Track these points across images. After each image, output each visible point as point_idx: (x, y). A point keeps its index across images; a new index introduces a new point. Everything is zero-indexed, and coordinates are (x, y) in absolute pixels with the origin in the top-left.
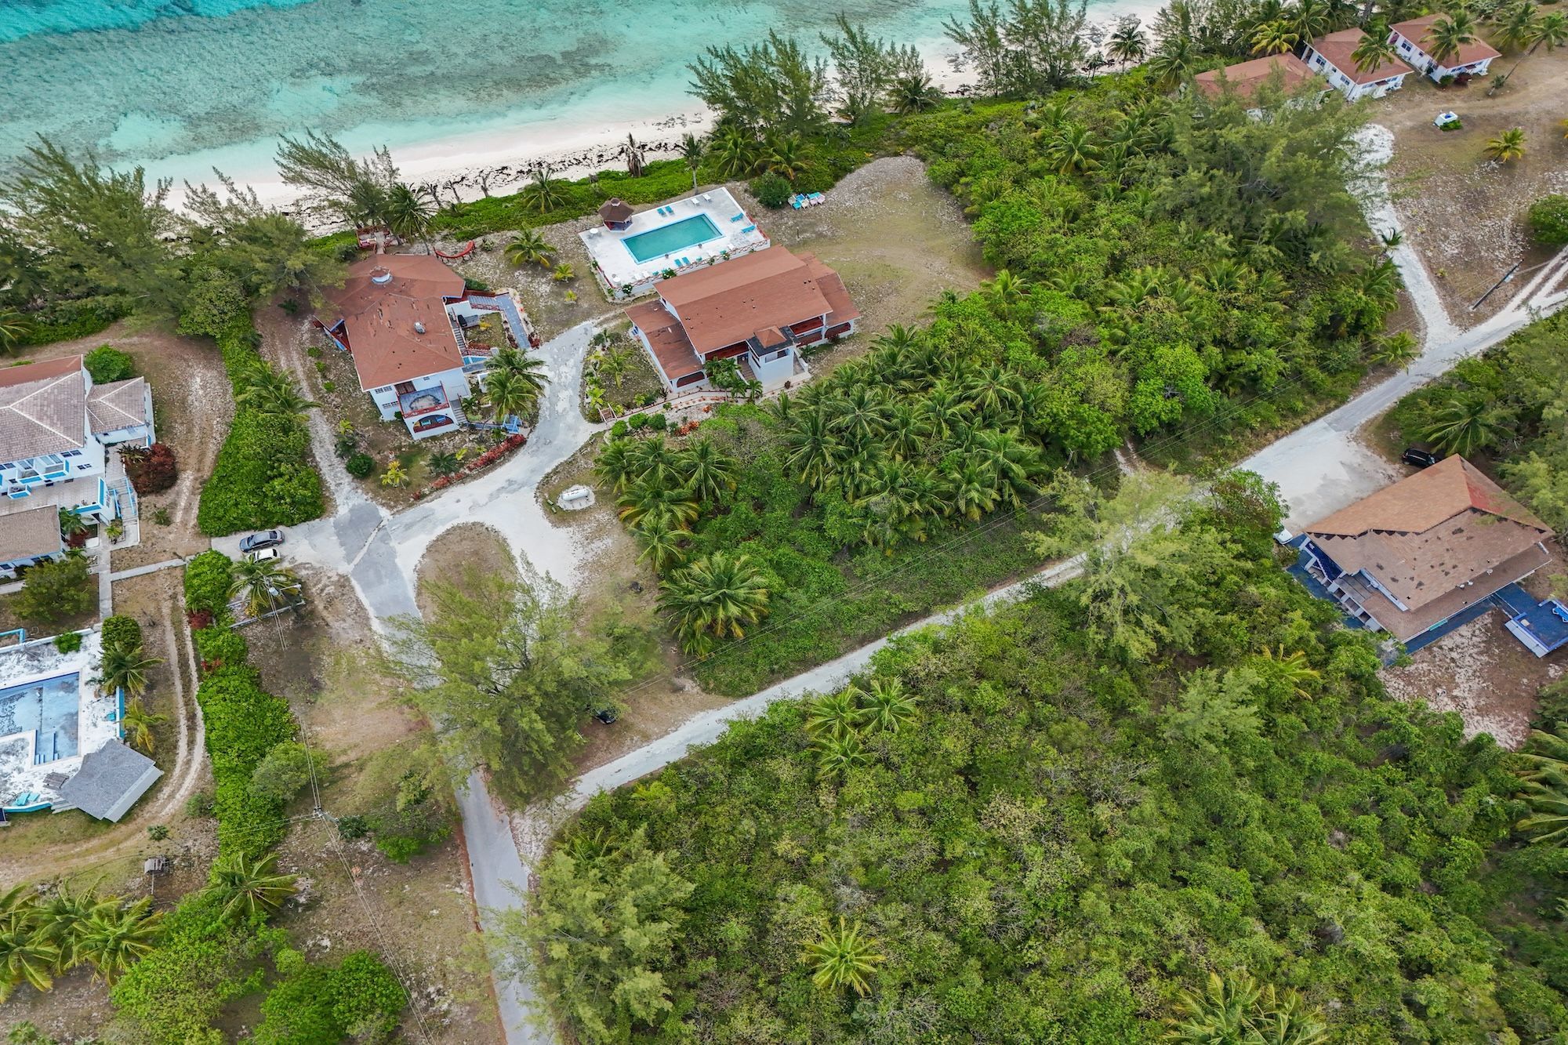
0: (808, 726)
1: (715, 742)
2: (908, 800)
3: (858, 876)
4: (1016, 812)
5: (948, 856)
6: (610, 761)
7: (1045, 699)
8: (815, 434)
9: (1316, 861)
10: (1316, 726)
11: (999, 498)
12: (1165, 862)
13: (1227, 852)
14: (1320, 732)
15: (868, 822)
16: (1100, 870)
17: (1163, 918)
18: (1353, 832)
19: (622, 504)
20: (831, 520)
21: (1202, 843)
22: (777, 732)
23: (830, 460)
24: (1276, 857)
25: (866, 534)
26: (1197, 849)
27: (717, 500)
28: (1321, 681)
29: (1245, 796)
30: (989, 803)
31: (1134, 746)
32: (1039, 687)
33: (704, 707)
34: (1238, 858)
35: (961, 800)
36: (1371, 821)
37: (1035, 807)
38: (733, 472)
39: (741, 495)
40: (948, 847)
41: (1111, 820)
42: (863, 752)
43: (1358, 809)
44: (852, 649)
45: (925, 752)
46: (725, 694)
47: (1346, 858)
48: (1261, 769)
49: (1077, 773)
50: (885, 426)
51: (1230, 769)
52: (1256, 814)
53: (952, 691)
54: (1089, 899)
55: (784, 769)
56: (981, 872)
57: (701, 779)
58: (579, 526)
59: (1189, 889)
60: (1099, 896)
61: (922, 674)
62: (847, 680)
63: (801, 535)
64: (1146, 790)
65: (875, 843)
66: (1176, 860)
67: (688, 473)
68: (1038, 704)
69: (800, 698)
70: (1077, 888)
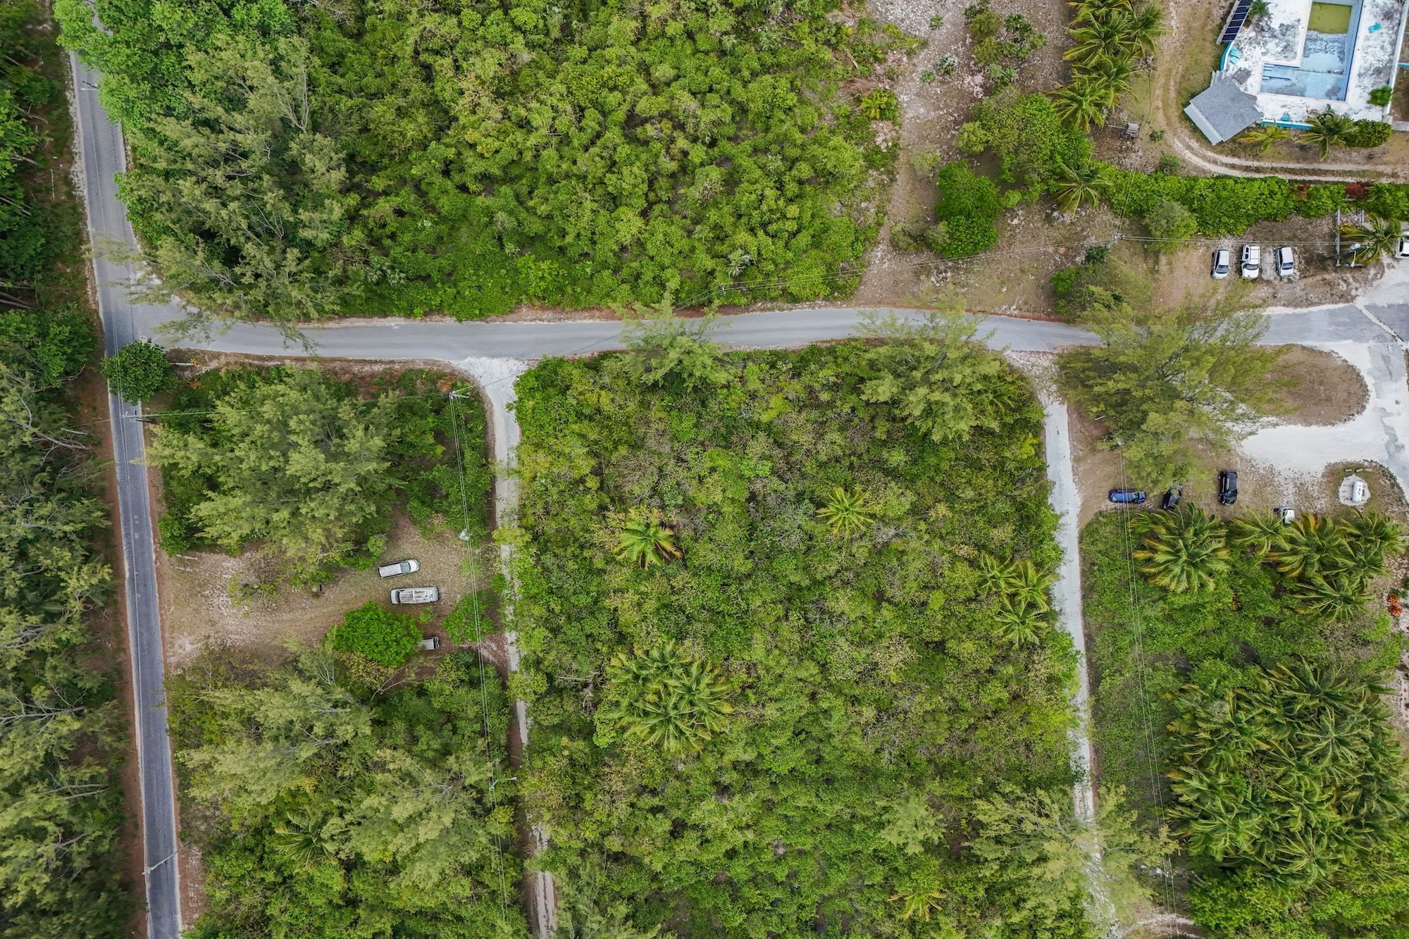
0: (1029, 564)
1: (1050, 501)
2: (937, 600)
3: (898, 544)
4: (894, 660)
5: (884, 604)
6: (1070, 430)
7: (973, 727)
8: (1327, 694)
9: (769, 822)
10: (866, 890)
11: (1181, 799)
12: (815, 731)
13: (803, 773)
14: (860, 891)
15: (933, 568)
16: (830, 686)
17: (779, 705)
18: (779, 860)
19: (1324, 521)
20: (1224, 668)
21: (817, 762)
22: (1035, 543)
23: (1289, 693)
24: (786, 800)
25: (1196, 687)
26: (815, 757)
27: (1292, 592)
28: (898, 917)
29: (837, 807)
30: (911, 648)
31: (909, 764)
32: (986, 728)
33: (1085, 507)
34: (795, 775)
35: (921, 632)
36: (781, 875)
37: (892, 673)
38: (1318, 616)
39: (1288, 613)
40: (890, 607)
41: (860, 714)
42: (990, 589)
43: (793, 875)
44: (1086, 626)
45: (970, 628)
46: (1090, 524)
47: (764, 843)
48: (850, 832)
49: (906, 713)
50: (1306, 750)
51: (860, 811)
52: (820, 807)
53: (1010, 670)
54: (814, 670)
55: (1002, 534)
56: (863, 618)
57: (1023, 481)
58: (1320, 484)
59: (790, 734)
60: (811, 675)
61: (1035, 658)
62: (1057, 609)
63: (1220, 641)
64: (871, 749)
65: (915, 565)
66: (813, 739)
67: (1333, 582)
68: (972, 721)
69: (1057, 571)
70: (824, 667)
